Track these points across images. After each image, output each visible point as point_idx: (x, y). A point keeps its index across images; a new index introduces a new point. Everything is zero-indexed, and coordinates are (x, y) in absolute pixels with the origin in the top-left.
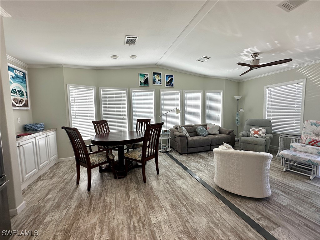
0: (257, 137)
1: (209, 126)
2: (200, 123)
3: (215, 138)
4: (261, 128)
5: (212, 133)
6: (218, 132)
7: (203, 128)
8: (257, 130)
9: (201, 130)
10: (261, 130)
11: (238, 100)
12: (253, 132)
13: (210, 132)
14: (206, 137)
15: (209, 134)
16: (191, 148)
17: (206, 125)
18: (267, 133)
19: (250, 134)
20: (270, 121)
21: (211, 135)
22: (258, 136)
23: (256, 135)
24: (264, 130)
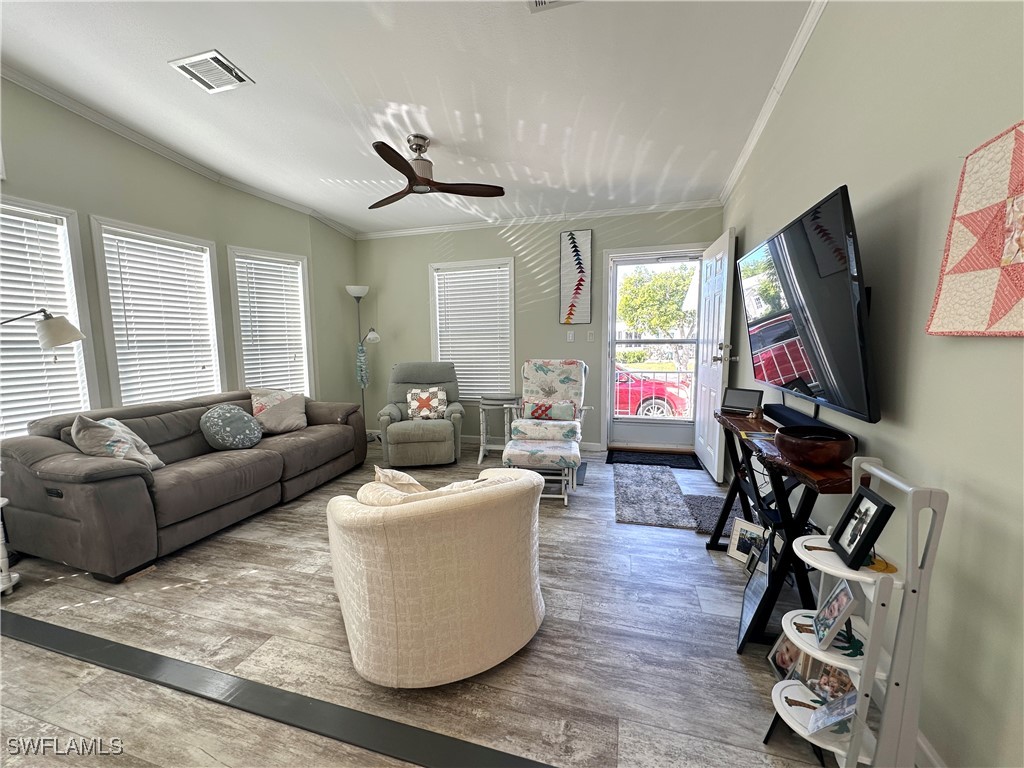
0: (428, 418)
1: (263, 400)
2: (216, 388)
3: (298, 448)
4: (434, 389)
5: (281, 428)
6: (302, 421)
7: (237, 410)
8: (424, 396)
9: (228, 422)
10: (434, 395)
11: (358, 299)
12: (415, 404)
13: (271, 425)
14: (255, 452)
15: (268, 434)
16: (180, 527)
17: (248, 397)
18: (449, 402)
19: (410, 411)
20: (451, 367)
21: (277, 439)
22: (431, 415)
23: (425, 412)
24: (442, 395)
